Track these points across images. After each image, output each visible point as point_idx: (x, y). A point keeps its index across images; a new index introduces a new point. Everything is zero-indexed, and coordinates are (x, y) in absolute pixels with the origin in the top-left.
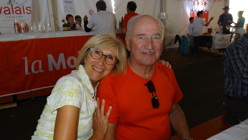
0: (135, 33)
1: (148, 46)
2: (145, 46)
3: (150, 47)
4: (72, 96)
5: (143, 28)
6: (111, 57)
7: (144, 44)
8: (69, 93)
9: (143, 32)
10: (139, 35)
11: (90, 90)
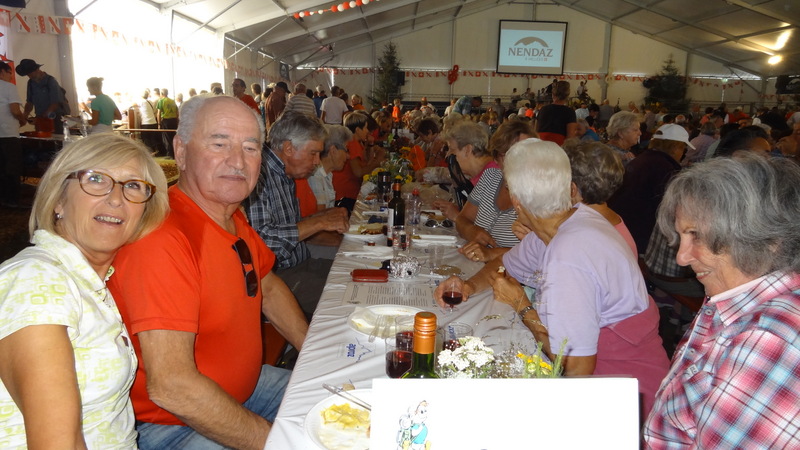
0: (205, 131)
1: (236, 162)
2: (226, 162)
3: (239, 165)
4: (42, 301)
5: (224, 123)
6: (134, 184)
7: (227, 157)
8: (32, 297)
9: (223, 131)
10: (216, 136)
11: (91, 282)
